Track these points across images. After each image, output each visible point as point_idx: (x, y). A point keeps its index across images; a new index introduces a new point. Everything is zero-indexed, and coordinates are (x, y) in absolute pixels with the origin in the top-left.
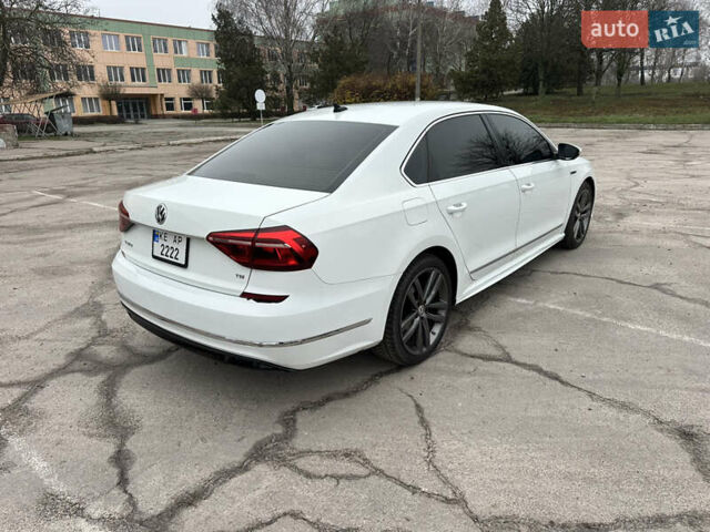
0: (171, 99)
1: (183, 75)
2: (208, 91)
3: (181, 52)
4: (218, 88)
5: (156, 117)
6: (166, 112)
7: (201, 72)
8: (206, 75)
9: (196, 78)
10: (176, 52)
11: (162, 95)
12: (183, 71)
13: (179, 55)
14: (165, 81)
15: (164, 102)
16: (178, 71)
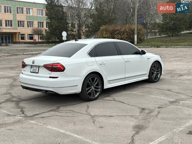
0: (24, 35)
1: (30, 24)
2: (41, 31)
3: (30, 14)
4: (46, 30)
5: (16, 43)
6: (21, 41)
7: (38, 22)
8: (41, 24)
9: (36, 25)
10: (27, 14)
11: (19, 33)
12: (30, 22)
13: (28, 15)
14: (21, 26)
15: (20, 36)
16: (28, 22)
